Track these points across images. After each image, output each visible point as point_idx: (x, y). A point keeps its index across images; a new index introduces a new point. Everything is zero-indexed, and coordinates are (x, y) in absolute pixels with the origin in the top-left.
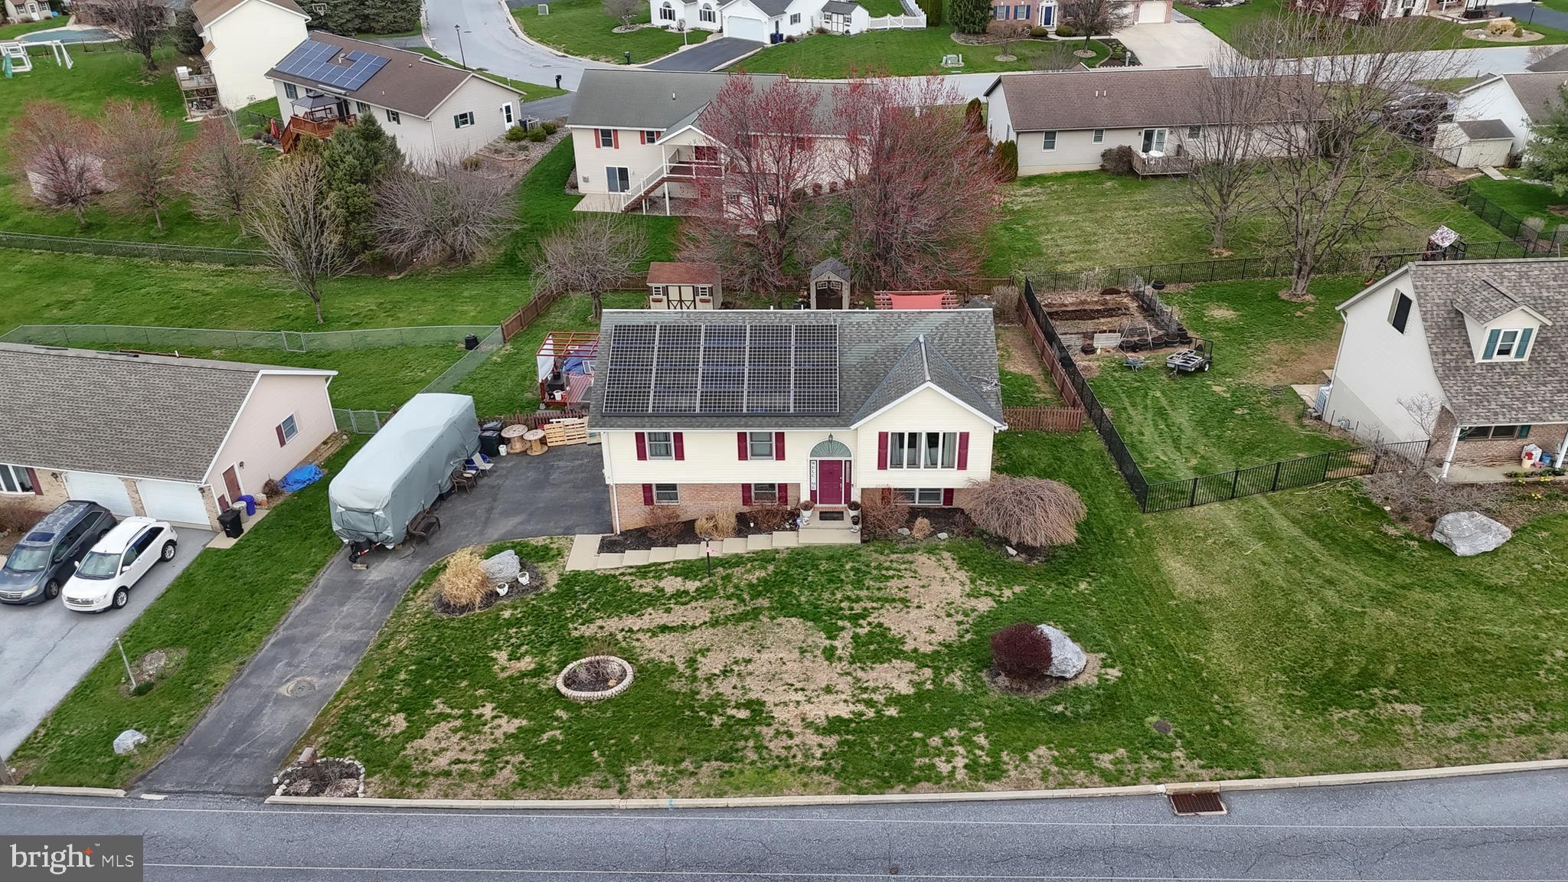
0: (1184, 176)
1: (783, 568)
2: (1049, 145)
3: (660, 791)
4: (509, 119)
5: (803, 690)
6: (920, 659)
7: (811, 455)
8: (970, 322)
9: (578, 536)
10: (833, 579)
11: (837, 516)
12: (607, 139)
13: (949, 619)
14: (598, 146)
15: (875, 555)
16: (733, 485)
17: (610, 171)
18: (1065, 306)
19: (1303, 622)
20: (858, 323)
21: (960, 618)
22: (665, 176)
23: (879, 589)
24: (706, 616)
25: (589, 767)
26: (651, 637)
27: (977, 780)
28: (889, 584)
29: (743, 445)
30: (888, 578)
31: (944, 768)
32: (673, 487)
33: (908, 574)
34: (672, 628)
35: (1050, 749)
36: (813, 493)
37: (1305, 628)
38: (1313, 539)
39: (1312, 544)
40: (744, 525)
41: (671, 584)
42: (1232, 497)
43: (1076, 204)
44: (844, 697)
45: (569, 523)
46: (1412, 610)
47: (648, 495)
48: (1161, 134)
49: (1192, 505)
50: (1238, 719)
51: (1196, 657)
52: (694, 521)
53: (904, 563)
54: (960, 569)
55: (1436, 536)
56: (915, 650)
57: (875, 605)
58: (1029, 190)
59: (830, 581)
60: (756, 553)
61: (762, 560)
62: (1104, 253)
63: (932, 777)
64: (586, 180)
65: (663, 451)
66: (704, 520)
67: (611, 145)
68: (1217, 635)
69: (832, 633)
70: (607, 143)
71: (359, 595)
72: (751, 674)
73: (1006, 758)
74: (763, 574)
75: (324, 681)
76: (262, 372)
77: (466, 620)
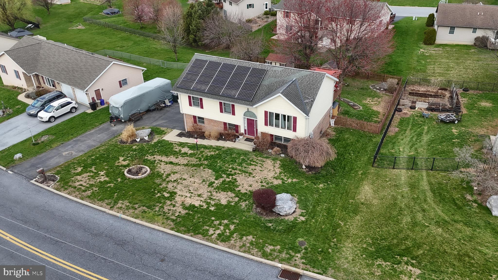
1: (221, 153)
2: (452, 32)
3: (121, 211)
4: (266, 8)
5: (192, 193)
6: (238, 194)
7: (244, 116)
8: (315, 76)
9: (174, 130)
10: (233, 161)
11: (251, 140)
13: (260, 184)
14: (284, 17)
15: (254, 156)
16: (221, 122)
17: (287, 26)
18: (419, 91)
19: (398, 222)
20: (275, 70)
21: (264, 184)
23: (246, 167)
24: (185, 162)
25: (111, 197)
26: (165, 164)
27: (218, 240)
28: (250, 167)
29: (221, 107)
30: (251, 165)
31: (211, 232)
32: (203, 119)
33: (259, 165)
34: (174, 163)
35: (254, 238)
36: (245, 130)
37: (397, 225)
38: (432, 192)
39: (429, 194)
40: (220, 137)
41: (185, 150)
42: (412, 169)
43: (453, 56)
44: (202, 199)
45: (175, 125)
46: (451, 231)
47: (195, 120)
49: (394, 168)
50: (336, 250)
51: (341, 223)
52: (205, 132)
53: (261, 161)
55: (487, 204)
56: (239, 191)
57: (240, 172)
58: (436, 49)
59: (232, 161)
60: (217, 146)
61: (217, 149)
62: (451, 75)
63: (205, 235)
64: (279, 29)
65: (197, 104)
66: (207, 132)
68: (358, 217)
69: (218, 178)
70: (287, 16)
71: (106, 132)
72: (181, 184)
73: (235, 236)
74: (213, 153)
75: (76, 154)
76: (113, 62)
77: (122, 146)
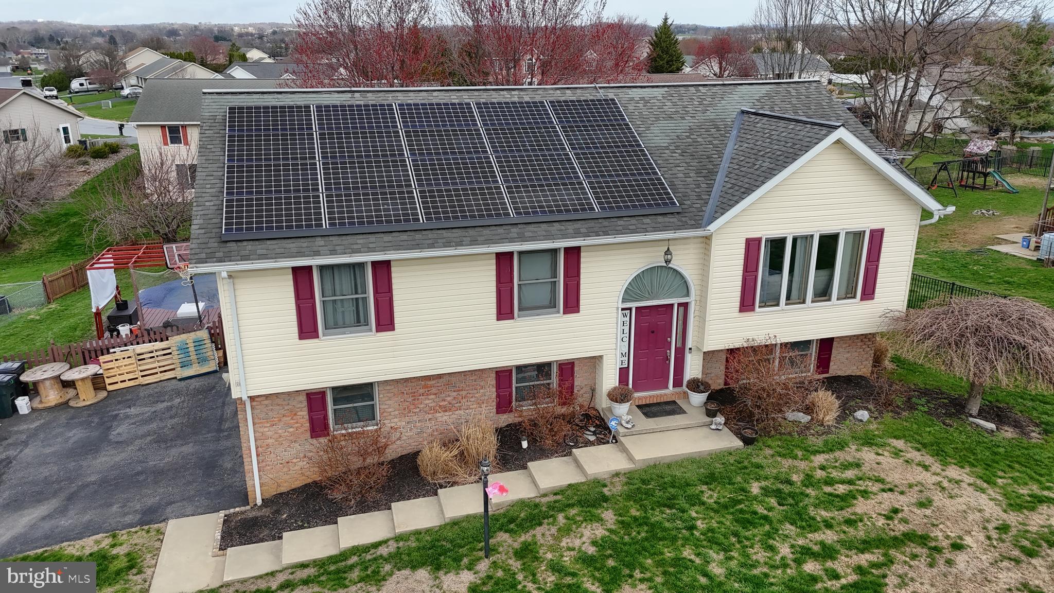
1: (634, 512)
4: (67, 140)
7: (624, 300)
9: (172, 523)
10: (747, 519)
11: (669, 408)
12: (175, 136)
14: (166, 144)
15: (787, 462)
16: (484, 372)
17: (179, 168)
20: (641, 99)
32: (366, 393)
36: (623, 372)
40: (512, 448)
45: (151, 501)
47: (318, 416)
52: (417, 453)
54: (945, 463)
59: (744, 523)
60: (560, 493)
61: (580, 503)
65: (350, 317)
66: (437, 449)
67: (180, 142)
70: (175, 140)
74: (600, 532)
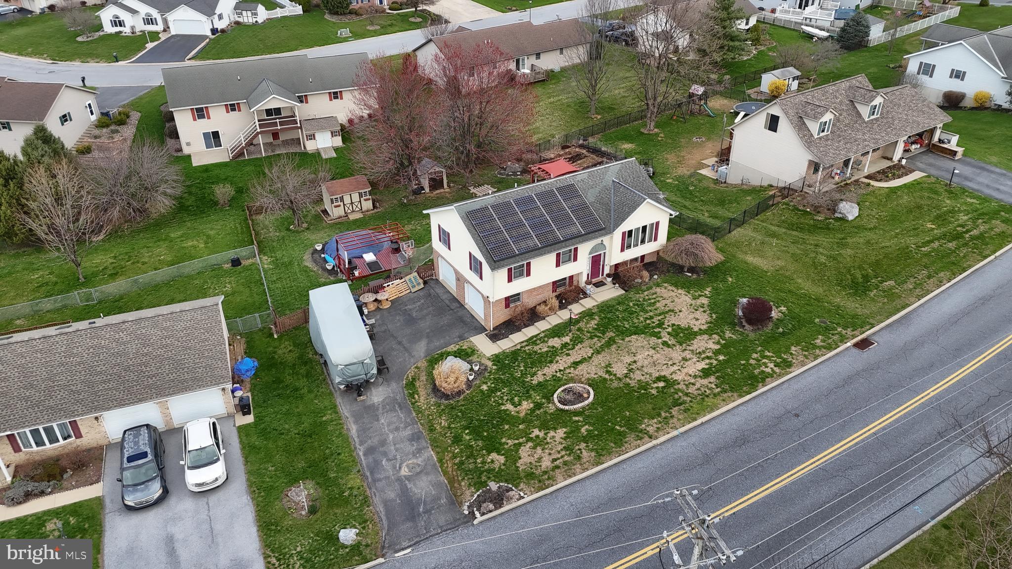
0: (544, 81)
1: (603, 316)
3: (668, 430)
4: (92, 114)
5: (674, 364)
6: (706, 333)
7: (589, 255)
9: (470, 339)
11: (603, 284)
12: (200, 114)
13: (698, 312)
14: (195, 120)
16: (549, 283)
17: (206, 135)
19: (823, 265)
21: (702, 309)
22: (259, 130)
23: (655, 310)
24: (590, 351)
25: (622, 435)
26: (575, 370)
27: (785, 370)
28: (657, 306)
29: (558, 259)
30: (654, 303)
31: (768, 370)
32: (519, 294)
33: (660, 299)
34: (580, 362)
35: (796, 347)
36: (588, 276)
37: (827, 267)
38: (793, 231)
39: (795, 233)
40: (560, 303)
41: (555, 343)
42: (742, 224)
44: (695, 360)
45: (457, 334)
46: (854, 247)
47: (507, 302)
48: (523, 60)
49: (730, 232)
50: (842, 309)
51: (802, 292)
52: (535, 308)
53: (653, 295)
54: (678, 289)
55: (837, 215)
56: (700, 330)
57: (661, 317)
61: (588, 316)
63: (768, 376)
64: (188, 144)
65: (521, 275)
66: (543, 306)
67: (204, 118)
68: (799, 281)
69: (658, 336)
70: (201, 116)
71: (380, 412)
72: (643, 367)
73: (785, 357)
74: (596, 322)
75: (421, 459)
